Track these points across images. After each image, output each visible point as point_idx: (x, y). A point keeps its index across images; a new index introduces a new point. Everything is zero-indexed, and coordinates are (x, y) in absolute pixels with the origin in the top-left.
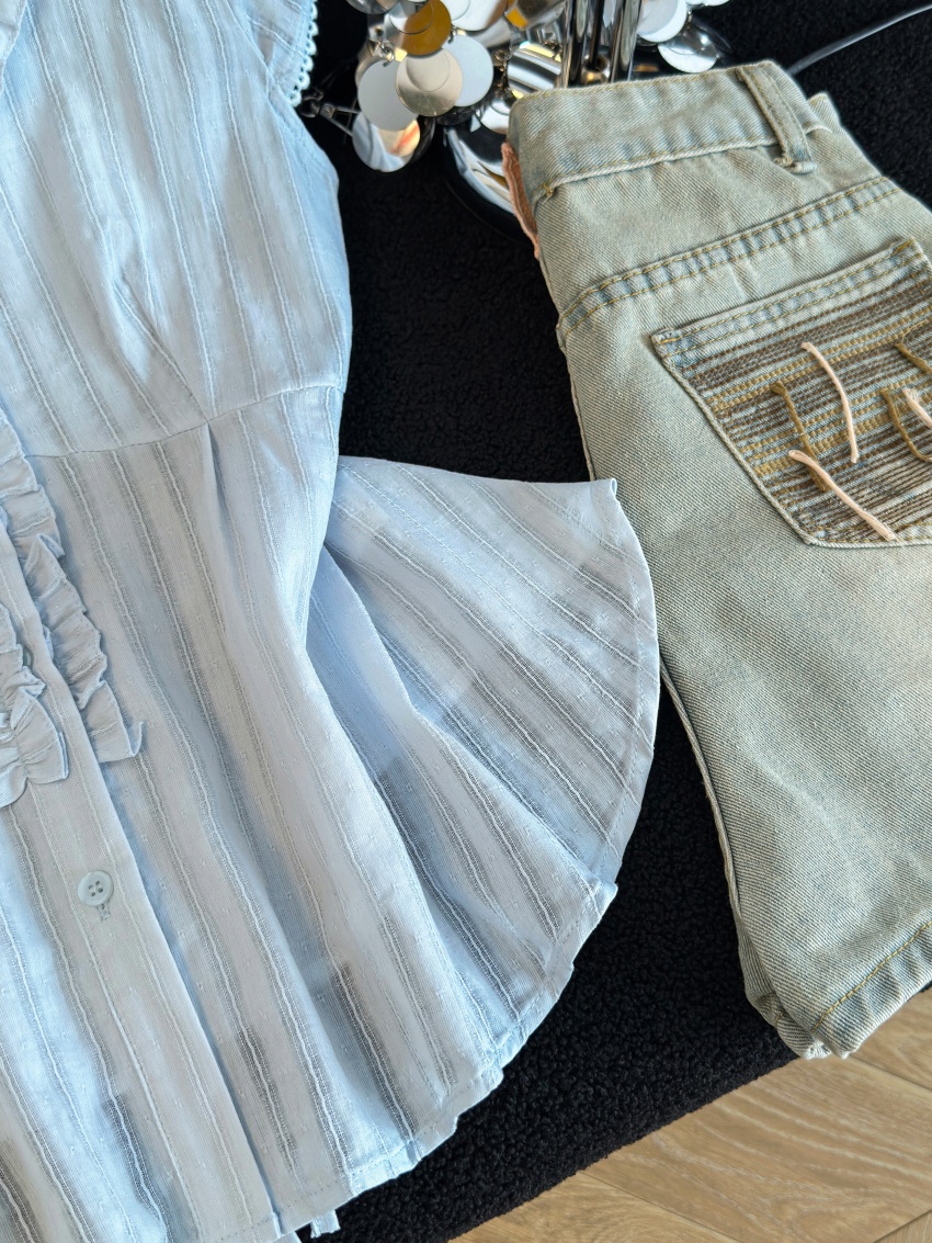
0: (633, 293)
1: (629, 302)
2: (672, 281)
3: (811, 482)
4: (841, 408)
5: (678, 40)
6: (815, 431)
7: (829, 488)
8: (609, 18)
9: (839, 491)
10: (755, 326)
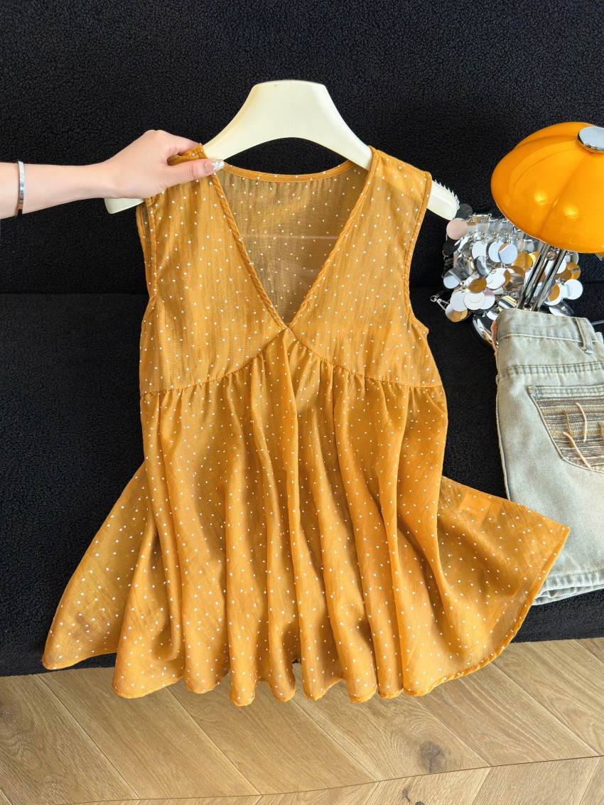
0: (525, 373)
1: (523, 375)
2: (537, 372)
3: (568, 443)
4: (584, 425)
5: (555, 307)
6: (574, 430)
7: (574, 446)
8: (536, 294)
9: (577, 448)
10: (561, 393)
